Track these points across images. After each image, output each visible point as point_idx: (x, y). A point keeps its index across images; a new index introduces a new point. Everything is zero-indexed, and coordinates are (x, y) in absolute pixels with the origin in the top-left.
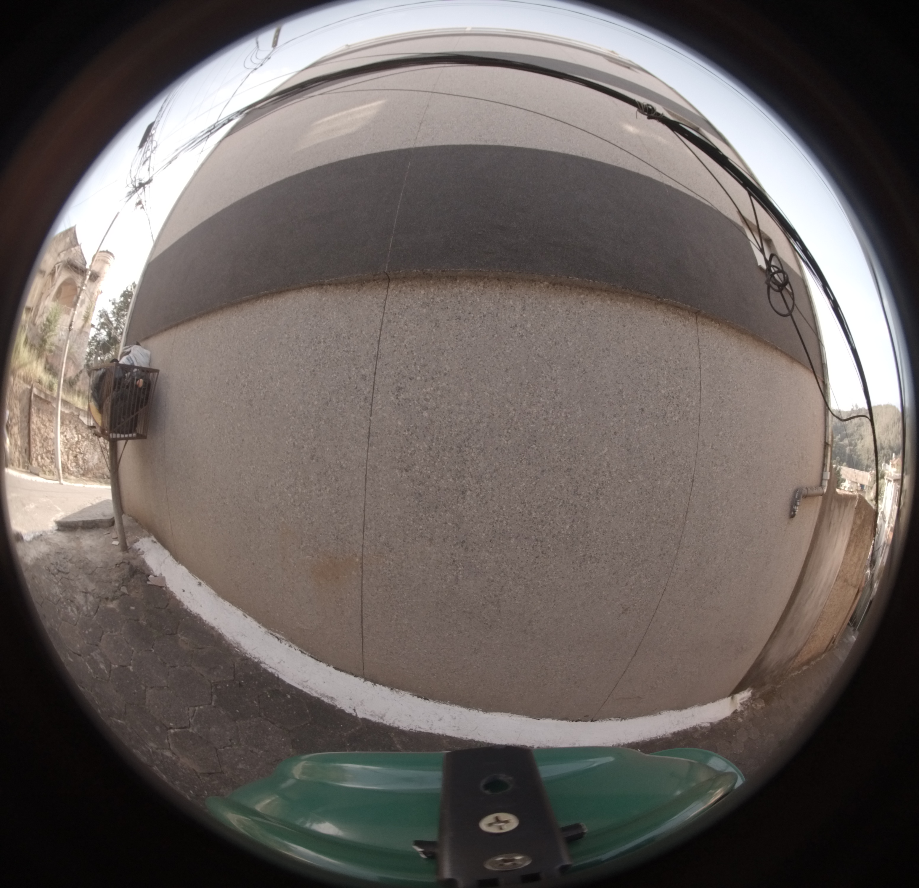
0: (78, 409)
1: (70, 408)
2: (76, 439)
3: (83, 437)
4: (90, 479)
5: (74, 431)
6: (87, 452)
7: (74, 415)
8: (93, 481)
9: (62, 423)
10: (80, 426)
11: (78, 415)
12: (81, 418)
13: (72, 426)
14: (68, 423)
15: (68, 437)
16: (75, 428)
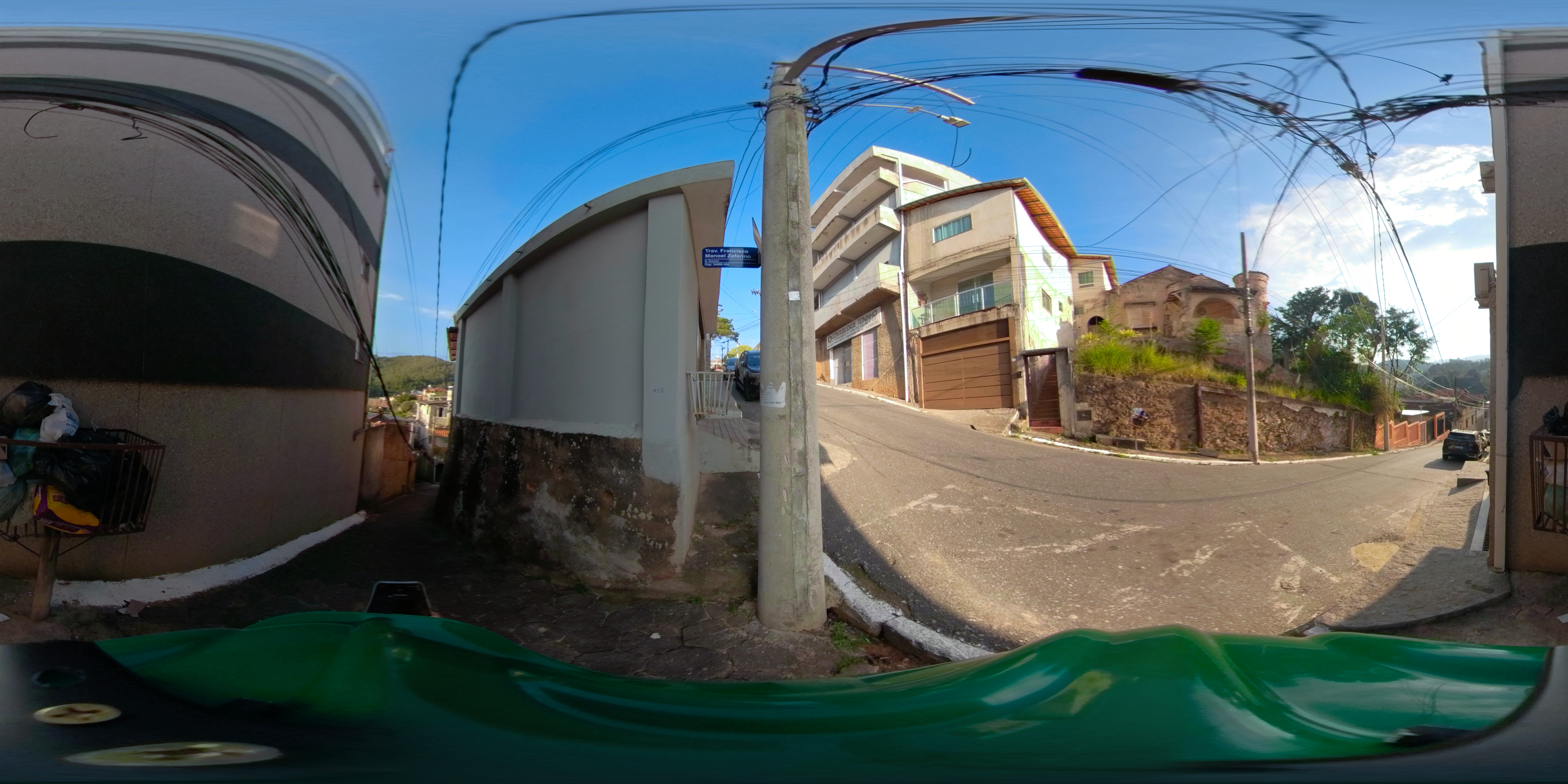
0: (1278, 398)
1: (1268, 398)
2: (1279, 422)
3: (1287, 420)
4: (1296, 454)
5: (1276, 416)
6: (1294, 431)
7: (1274, 403)
8: (1300, 455)
9: (1258, 411)
10: (1284, 411)
11: (1282, 403)
12: (1283, 404)
13: (1272, 412)
14: (1266, 410)
15: (1267, 421)
16: (1278, 413)
